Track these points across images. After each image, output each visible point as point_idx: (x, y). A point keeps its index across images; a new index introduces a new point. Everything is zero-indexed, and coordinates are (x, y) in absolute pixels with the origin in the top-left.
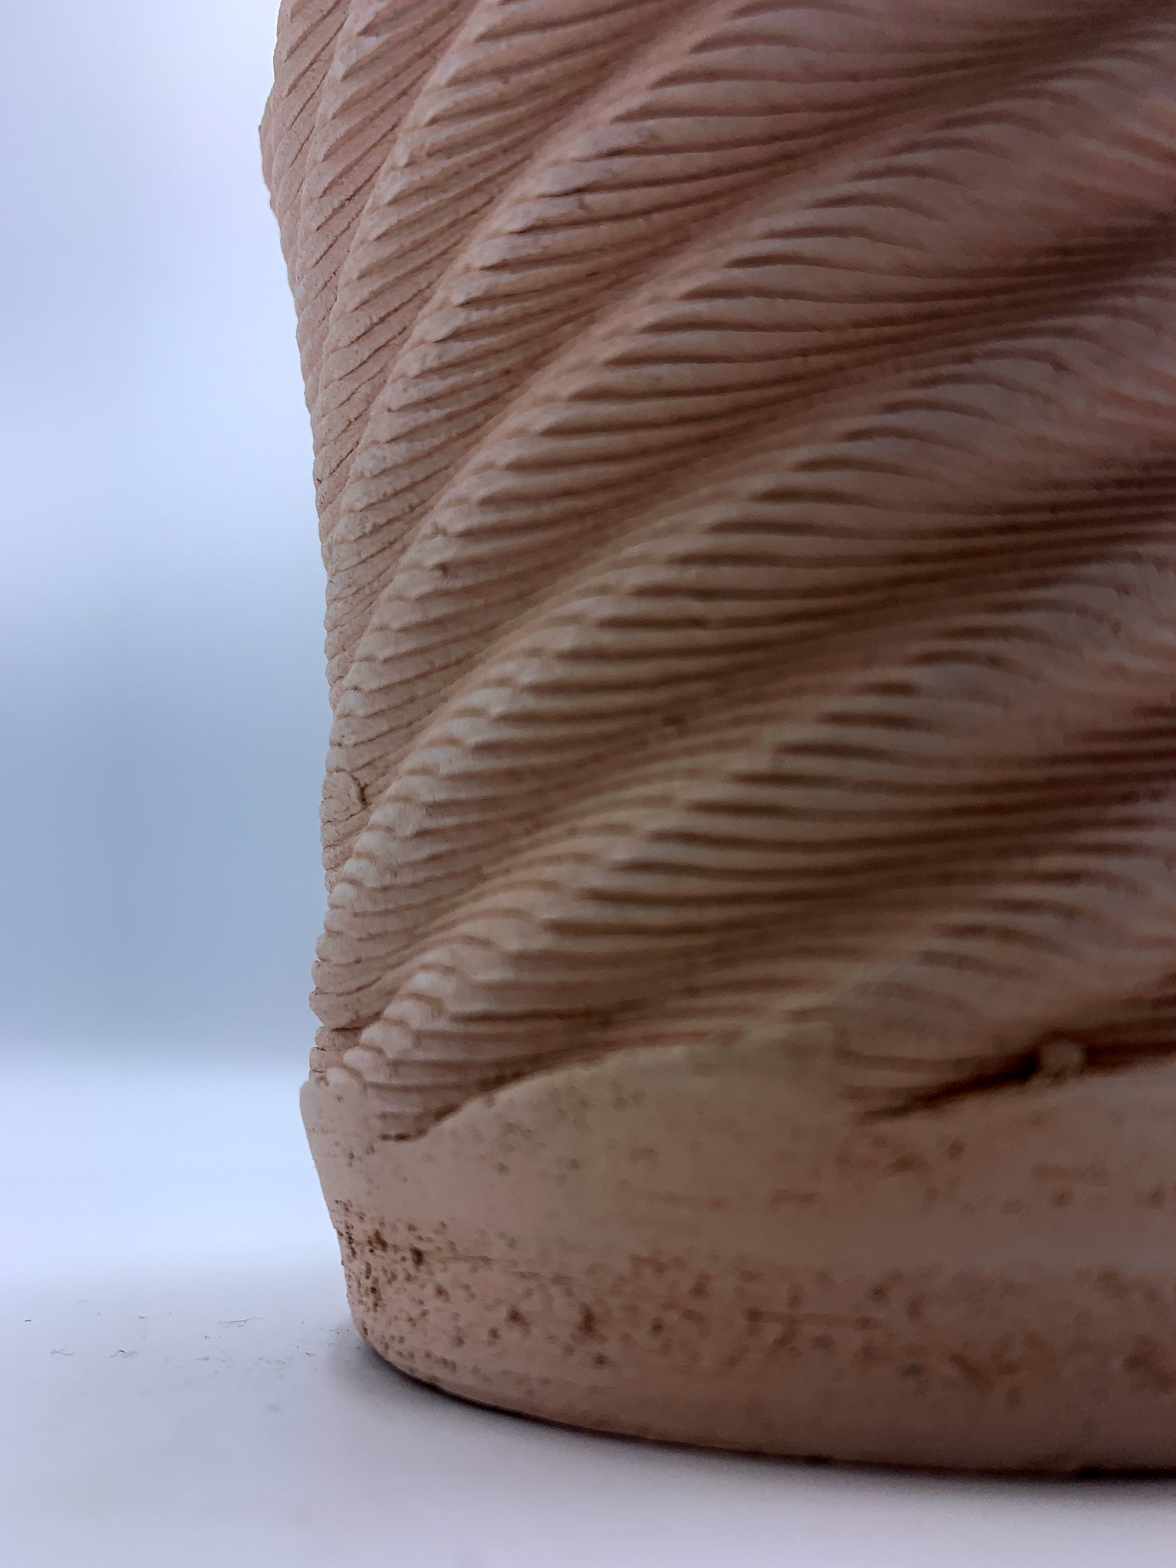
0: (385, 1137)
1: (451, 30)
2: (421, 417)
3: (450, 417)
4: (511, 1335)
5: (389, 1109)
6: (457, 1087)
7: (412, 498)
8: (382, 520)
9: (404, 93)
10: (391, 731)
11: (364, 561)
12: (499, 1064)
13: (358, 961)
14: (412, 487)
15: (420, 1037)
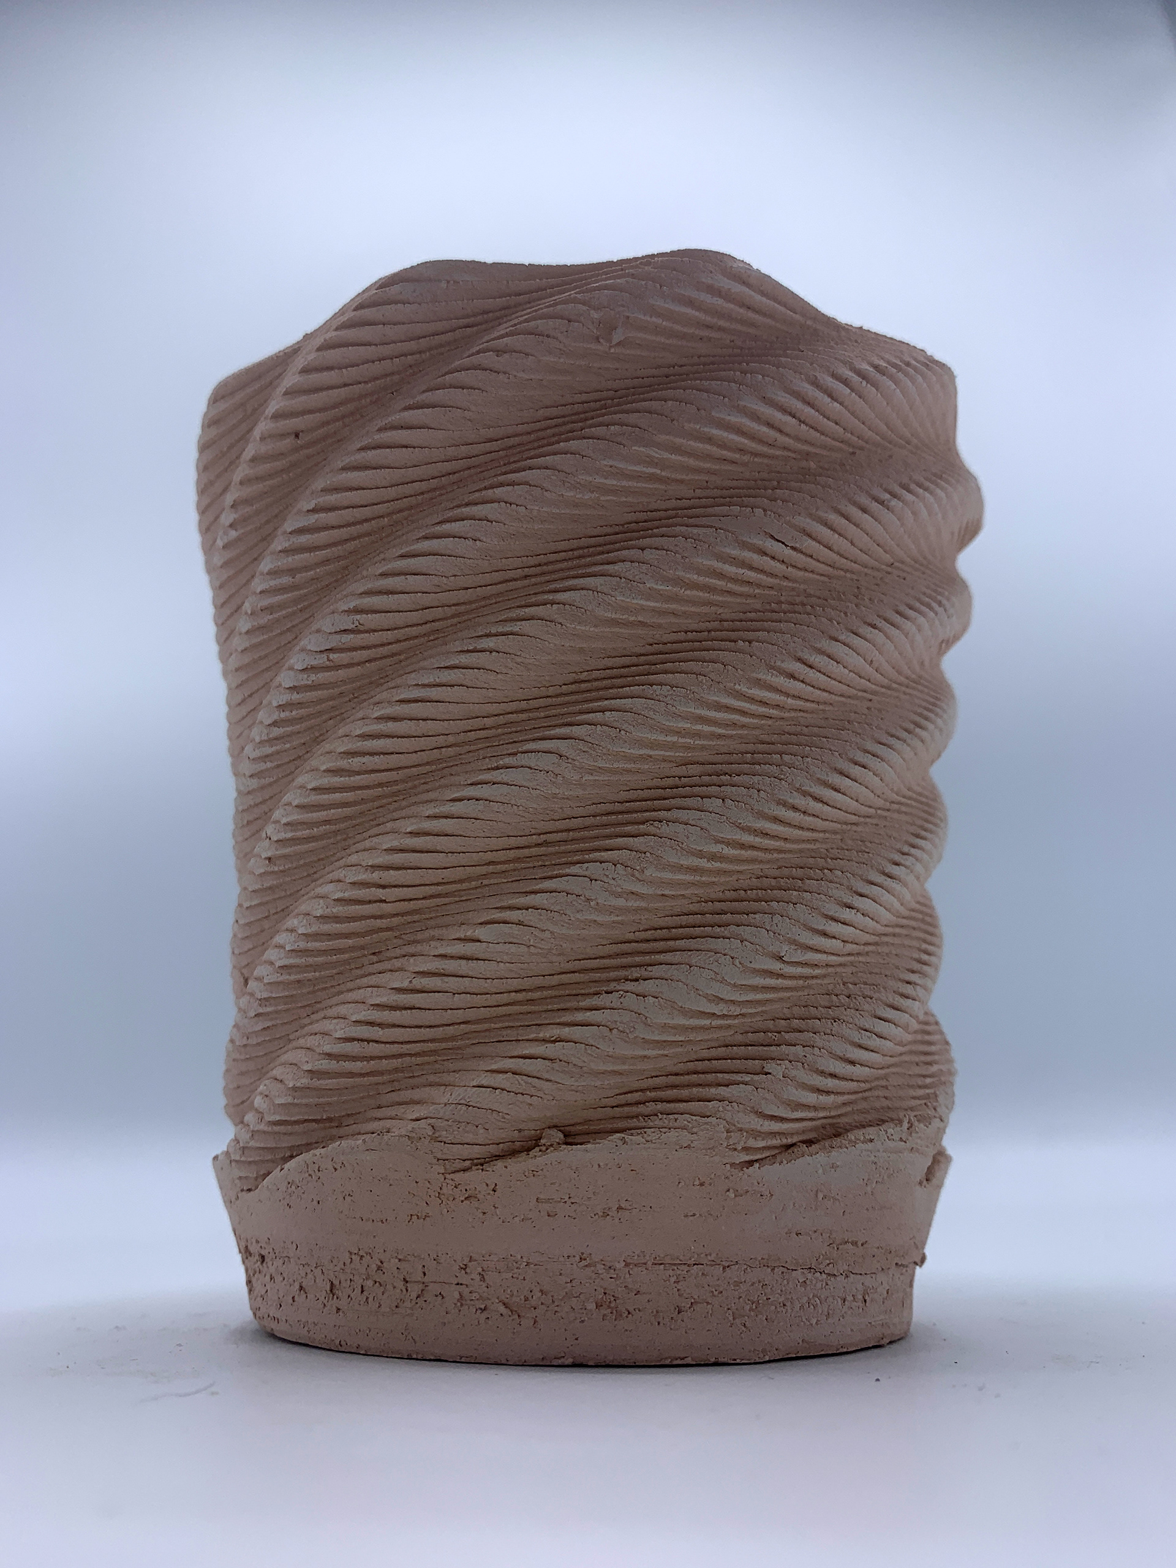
0: (242, 1190)
1: (276, 529)
2: (262, 766)
3: (278, 766)
4: (301, 1299)
5: (243, 1174)
6: (273, 1161)
7: (264, 808)
8: (251, 818)
9: (256, 559)
10: (254, 948)
11: (246, 839)
12: (291, 1148)
13: (239, 1087)
14: (264, 802)
15: (254, 1134)
